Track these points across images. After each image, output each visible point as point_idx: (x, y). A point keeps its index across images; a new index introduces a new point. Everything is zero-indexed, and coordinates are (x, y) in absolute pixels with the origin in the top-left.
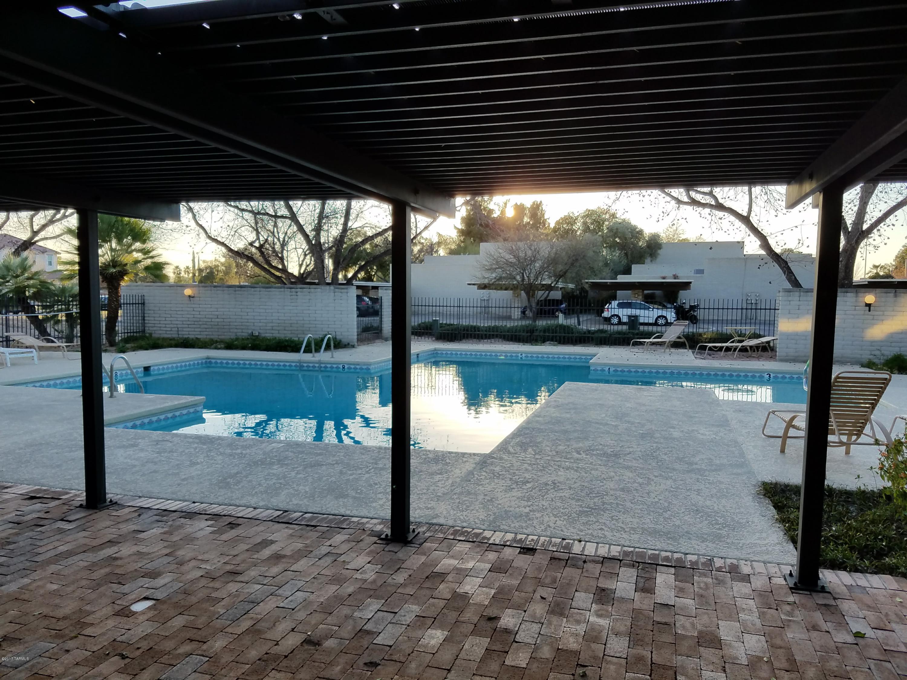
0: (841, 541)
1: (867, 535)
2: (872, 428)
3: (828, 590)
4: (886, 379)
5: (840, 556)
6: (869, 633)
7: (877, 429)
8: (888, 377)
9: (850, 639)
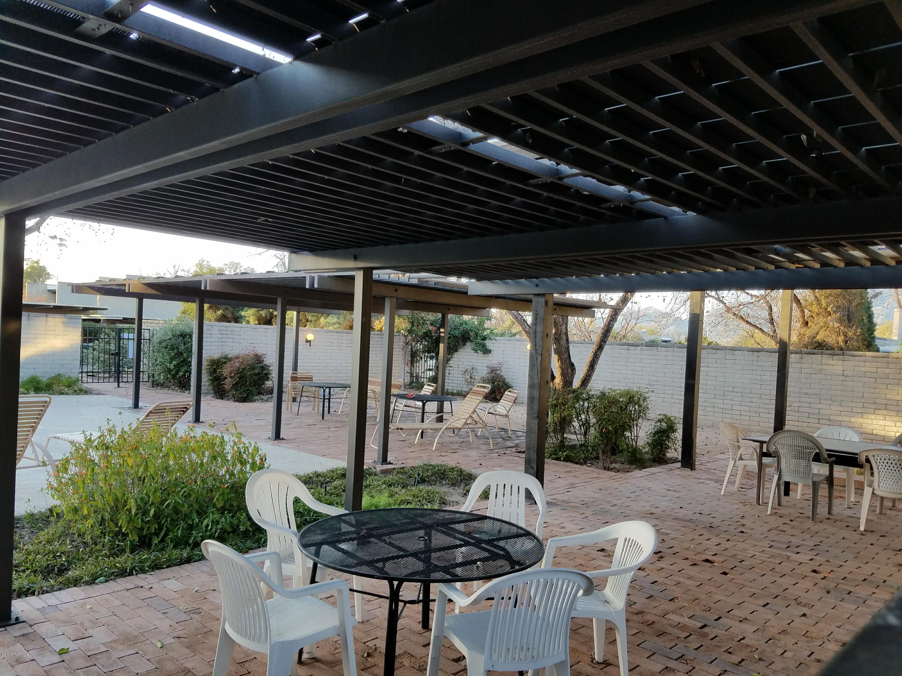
0: (23, 568)
1: (46, 555)
2: (34, 450)
3: (21, 620)
4: (46, 402)
5: (25, 583)
6: (72, 646)
7: (38, 450)
8: (48, 399)
9: (56, 658)
